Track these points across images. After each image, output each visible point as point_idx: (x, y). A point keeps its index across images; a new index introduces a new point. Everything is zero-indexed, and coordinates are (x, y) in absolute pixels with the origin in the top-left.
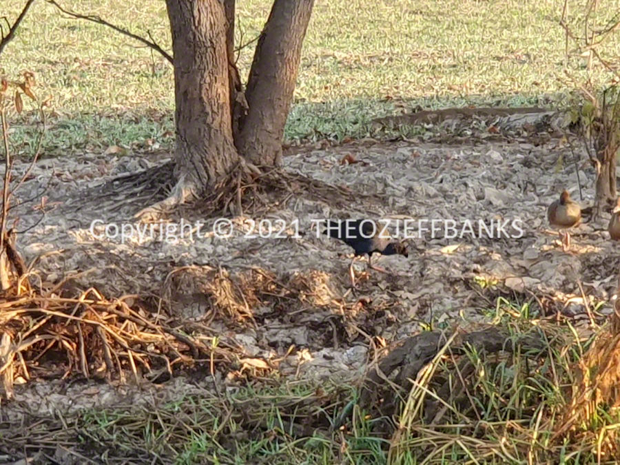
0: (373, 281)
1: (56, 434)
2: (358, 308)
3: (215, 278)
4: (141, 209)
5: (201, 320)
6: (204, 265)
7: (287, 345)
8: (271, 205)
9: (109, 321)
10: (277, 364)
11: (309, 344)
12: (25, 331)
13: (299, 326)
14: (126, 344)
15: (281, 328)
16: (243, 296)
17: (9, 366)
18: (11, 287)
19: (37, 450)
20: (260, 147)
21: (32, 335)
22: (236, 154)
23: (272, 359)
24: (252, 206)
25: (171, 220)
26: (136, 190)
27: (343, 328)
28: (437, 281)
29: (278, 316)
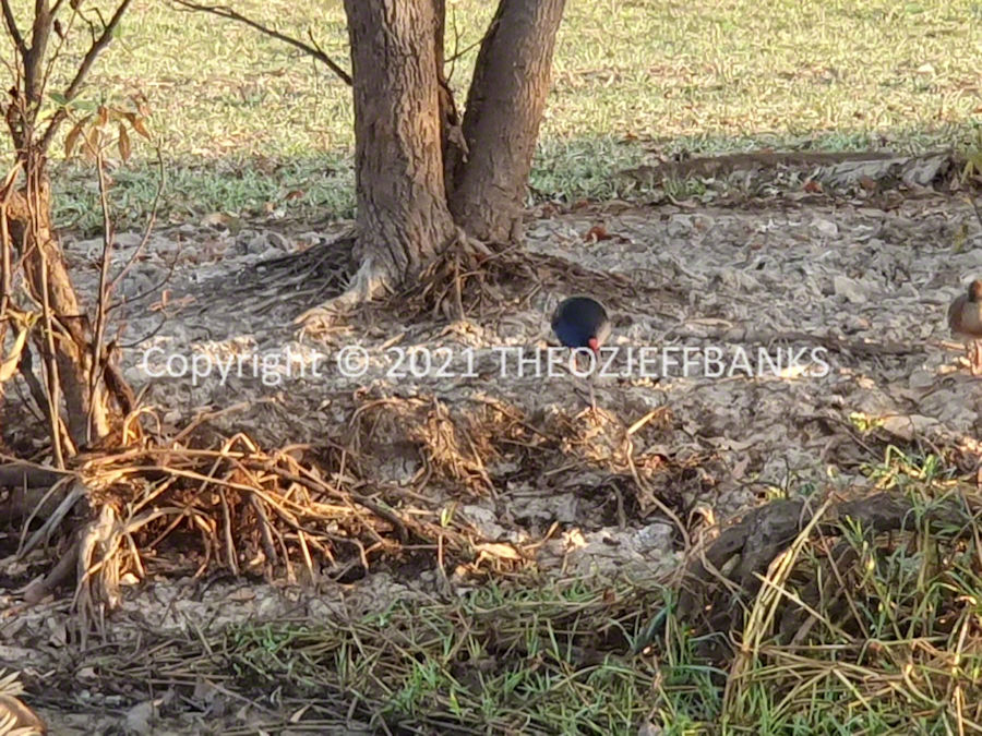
0: (676, 422)
1: (194, 664)
2: (654, 465)
3: (429, 418)
4: (305, 311)
5: (409, 484)
6: (411, 397)
7: (545, 524)
8: (508, 304)
9: (267, 485)
10: (532, 552)
11: (580, 522)
12: (137, 502)
13: (560, 493)
14: (294, 522)
15: (533, 496)
16: (473, 445)
17: (113, 557)
18: (112, 432)
19: (165, 687)
20: (488, 212)
21: (148, 507)
22: (452, 225)
23: (523, 544)
24: (478, 305)
25: (351, 327)
26: (295, 280)
27: (633, 495)
28: (775, 421)
29: (528, 477)
